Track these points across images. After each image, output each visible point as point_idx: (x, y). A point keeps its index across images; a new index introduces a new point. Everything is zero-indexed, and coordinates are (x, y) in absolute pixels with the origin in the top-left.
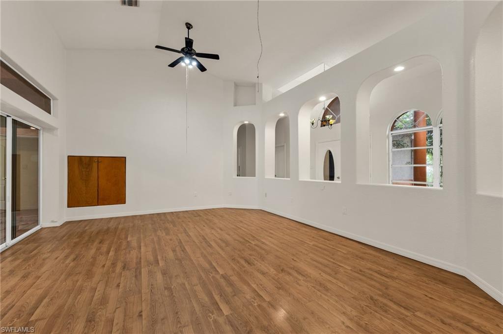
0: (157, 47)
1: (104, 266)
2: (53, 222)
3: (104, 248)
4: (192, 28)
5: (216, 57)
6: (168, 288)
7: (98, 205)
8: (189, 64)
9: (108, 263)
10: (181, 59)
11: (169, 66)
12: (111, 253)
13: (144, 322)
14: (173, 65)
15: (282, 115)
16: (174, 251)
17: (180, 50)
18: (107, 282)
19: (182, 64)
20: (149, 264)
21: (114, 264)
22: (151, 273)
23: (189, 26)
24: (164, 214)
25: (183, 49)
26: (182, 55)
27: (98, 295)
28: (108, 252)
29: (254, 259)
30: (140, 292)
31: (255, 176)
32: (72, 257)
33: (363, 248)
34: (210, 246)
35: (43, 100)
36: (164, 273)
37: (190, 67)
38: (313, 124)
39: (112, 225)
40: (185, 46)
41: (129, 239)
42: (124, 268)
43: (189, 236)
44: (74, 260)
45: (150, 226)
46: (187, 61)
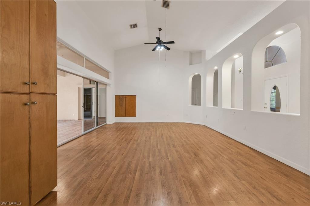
0: (145, 44)
1: (119, 139)
2: (110, 122)
3: (123, 133)
4: (162, 30)
5: (173, 42)
6: (136, 149)
7: (126, 117)
8: (160, 49)
9: (121, 138)
10: (156, 46)
11: (152, 50)
12: (124, 135)
13: (123, 156)
14: (154, 50)
15: (216, 68)
16: (146, 138)
17: (156, 43)
18: (118, 144)
19: (157, 49)
20: (134, 140)
21: (123, 139)
22: (133, 144)
23: (160, 29)
24: (152, 123)
25: (157, 42)
26: (157, 45)
27: (114, 146)
28: (123, 135)
29: (178, 146)
30: (126, 149)
31: (201, 105)
32: (111, 134)
33: (250, 151)
34: (162, 138)
35: (106, 74)
36: (137, 145)
37: (161, 50)
38: (240, 71)
39: (129, 125)
40: (157, 41)
41: (132, 131)
42: (125, 140)
43: (156, 133)
44: (112, 135)
45: (143, 127)
46: (159, 47)
